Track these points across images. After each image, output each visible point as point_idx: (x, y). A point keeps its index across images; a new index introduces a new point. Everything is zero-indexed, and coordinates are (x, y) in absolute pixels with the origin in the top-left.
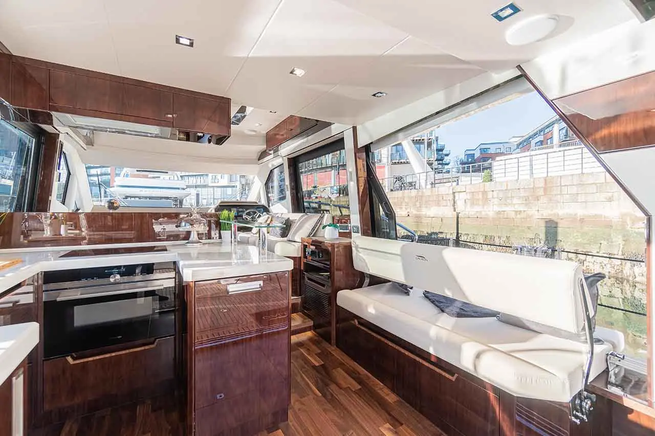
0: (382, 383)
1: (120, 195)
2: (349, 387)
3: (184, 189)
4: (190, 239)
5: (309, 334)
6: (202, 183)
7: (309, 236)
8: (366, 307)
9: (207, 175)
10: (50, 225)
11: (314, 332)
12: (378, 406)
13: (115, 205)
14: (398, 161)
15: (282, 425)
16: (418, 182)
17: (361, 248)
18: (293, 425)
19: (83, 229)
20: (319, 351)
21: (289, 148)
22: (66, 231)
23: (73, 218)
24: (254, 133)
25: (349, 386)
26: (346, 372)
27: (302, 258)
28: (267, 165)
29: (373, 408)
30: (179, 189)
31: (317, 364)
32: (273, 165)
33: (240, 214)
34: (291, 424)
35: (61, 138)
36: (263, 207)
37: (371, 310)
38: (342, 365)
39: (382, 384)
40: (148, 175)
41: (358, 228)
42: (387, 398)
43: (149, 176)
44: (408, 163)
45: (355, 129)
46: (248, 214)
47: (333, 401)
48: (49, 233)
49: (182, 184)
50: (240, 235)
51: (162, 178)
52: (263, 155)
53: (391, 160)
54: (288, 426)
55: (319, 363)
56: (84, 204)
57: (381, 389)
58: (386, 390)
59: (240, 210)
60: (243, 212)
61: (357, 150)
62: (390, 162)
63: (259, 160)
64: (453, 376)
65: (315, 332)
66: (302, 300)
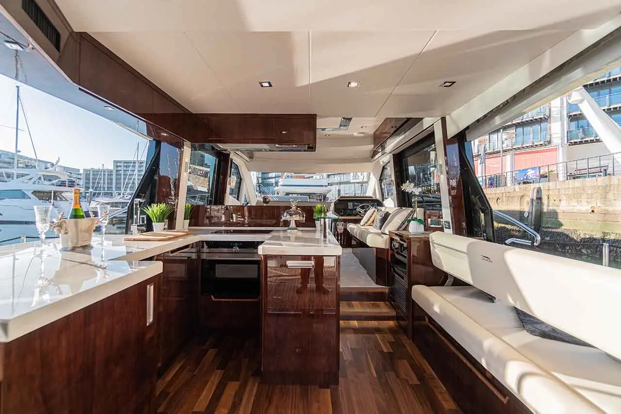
0: (446, 388)
1: (283, 192)
2: (407, 380)
3: (326, 186)
4: (290, 226)
5: (391, 323)
6: (345, 180)
7: (398, 230)
8: (433, 305)
9: (349, 174)
10: (224, 214)
11: (396, 323)
12: (430, 406)
13: (267, 200)
14: (580, 140)
15: (333, 386)
16: (611, 166)
17: (437, 244)
18: (341, 390)
19: (246, 218)
20: (393, 340)
21: (392, 144)
22: (237, 218)
23: (239, 209)
24: (362, 135)
25: (408, 378)
26: (411, 366)
27: (389, 251)
28: (379, 161)
29: (423, 407)
30: (322, 186)
31: (385, 350)
32: (383, 162)
33: (355, 207)
34: (340, 389)
35: (231, 156)
36: (377, 201)
37: (436, 309)
38: (410, 359)
39: (444, 389)
40: (304, 176)
41: (449, 223)
42: (443, 403)
43: (306, 176)
44: (598, 141)
45: (443, 120)
46: (362, 208)
47: (385, 385)
48: (224, 219)
49: (325, 182)
50: (350, 226)
51: (314, 177)
52: (375, 153)
53: (568, 140)
54: (336, 390)
55: (387, 349)
56: (251, 200)
57: (441, 393)
58: (447, 396)
59: (356, 204)
60: (358, 205)
61: (447, 142)
62: (566, 142)
63: (372, 158)
64: (505, 397)
65: (398, 323)
66: (389, 290)
